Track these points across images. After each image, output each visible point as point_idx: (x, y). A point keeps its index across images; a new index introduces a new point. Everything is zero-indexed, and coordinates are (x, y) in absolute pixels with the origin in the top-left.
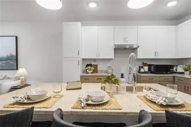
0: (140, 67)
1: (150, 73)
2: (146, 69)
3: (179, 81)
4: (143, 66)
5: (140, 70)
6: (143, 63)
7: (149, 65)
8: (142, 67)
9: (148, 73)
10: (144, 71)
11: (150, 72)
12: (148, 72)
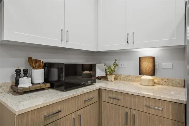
0: (18, 72)
1: (49, 88)
2: (38, 75)
3: (112, 101)
4: (28, 67)
5: (17, 82)
6: (30, 59)
7: (45, 64)
8: (26, 73)
9: (44, 89)
10: (30, 85)
11: (49, 85)
12: (43, 86)
